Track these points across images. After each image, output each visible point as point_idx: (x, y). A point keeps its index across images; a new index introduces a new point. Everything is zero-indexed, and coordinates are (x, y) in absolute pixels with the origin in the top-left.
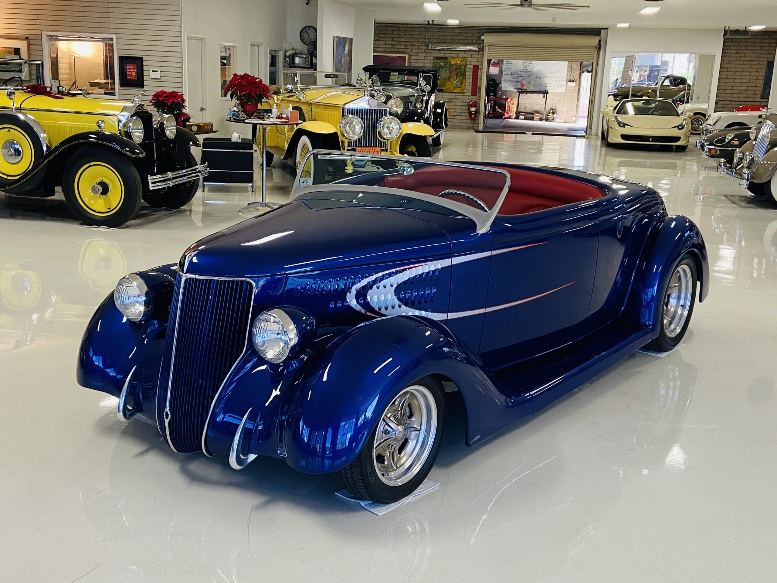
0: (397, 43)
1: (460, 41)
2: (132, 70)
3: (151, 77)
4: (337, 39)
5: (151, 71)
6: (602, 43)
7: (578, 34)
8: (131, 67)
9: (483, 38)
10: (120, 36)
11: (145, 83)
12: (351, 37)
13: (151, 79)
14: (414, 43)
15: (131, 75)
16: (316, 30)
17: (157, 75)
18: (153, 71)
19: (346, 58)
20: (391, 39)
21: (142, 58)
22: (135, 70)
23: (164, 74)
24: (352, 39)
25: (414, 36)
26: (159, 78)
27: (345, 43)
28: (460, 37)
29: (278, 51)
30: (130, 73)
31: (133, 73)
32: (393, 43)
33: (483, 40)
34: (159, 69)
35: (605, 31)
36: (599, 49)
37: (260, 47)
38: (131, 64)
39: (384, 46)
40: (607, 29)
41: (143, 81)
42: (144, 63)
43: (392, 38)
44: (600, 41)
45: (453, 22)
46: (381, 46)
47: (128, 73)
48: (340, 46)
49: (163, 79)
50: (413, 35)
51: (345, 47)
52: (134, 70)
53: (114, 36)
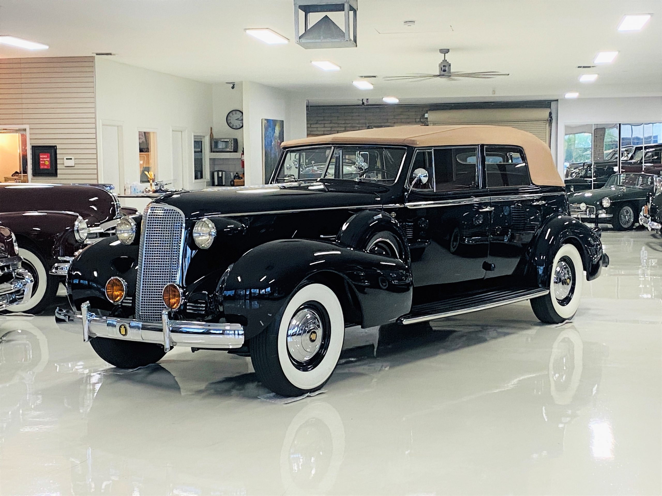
0: (336, 125)
1: (403, 121)
2: (45, 159)
3: (65, 165)
4: (266, 121)
5: (65, 159)
6: (554, 116)
7: (527, 107)
8: (44, 156)
9: (426, 115)
10: (33, 126)
11: (59, 171)
12: (282, 120)
13: (66, 167)
14: (354, 125)
15: (44, 164)
16: (242, 113)
17: (71, 163)
18: (67, 159)
19: (276, 141)
20: (329, 122)
21: (56, 146)
22: (49, 159)
23: (78, 161)
24: (283, 121)
25: (354, 118)
26: (73, 165)
27: (275, 125)
28: (402, 117)
29: (204, 137)
30: (43, 162)
31: (46, 162)
32: (331, 125)
33: (427, 118)
34: (73, 156)
35: (555, 102)
36: (551, 121)
37: (183, 133)
38: (44, 153)
39: (323, 129)
40: (557, 100)
41: (56, 169)
42: (58, 151)
43: (331, 120)
44: (550, 114)
45: (391, 100)
46: (319, 129)
47: (41, 162)
48: (270, 129)
49: (77, 167)
50: (353, 116)
51: (275, 129)
52: (47, 159)
53: (27, 127)
